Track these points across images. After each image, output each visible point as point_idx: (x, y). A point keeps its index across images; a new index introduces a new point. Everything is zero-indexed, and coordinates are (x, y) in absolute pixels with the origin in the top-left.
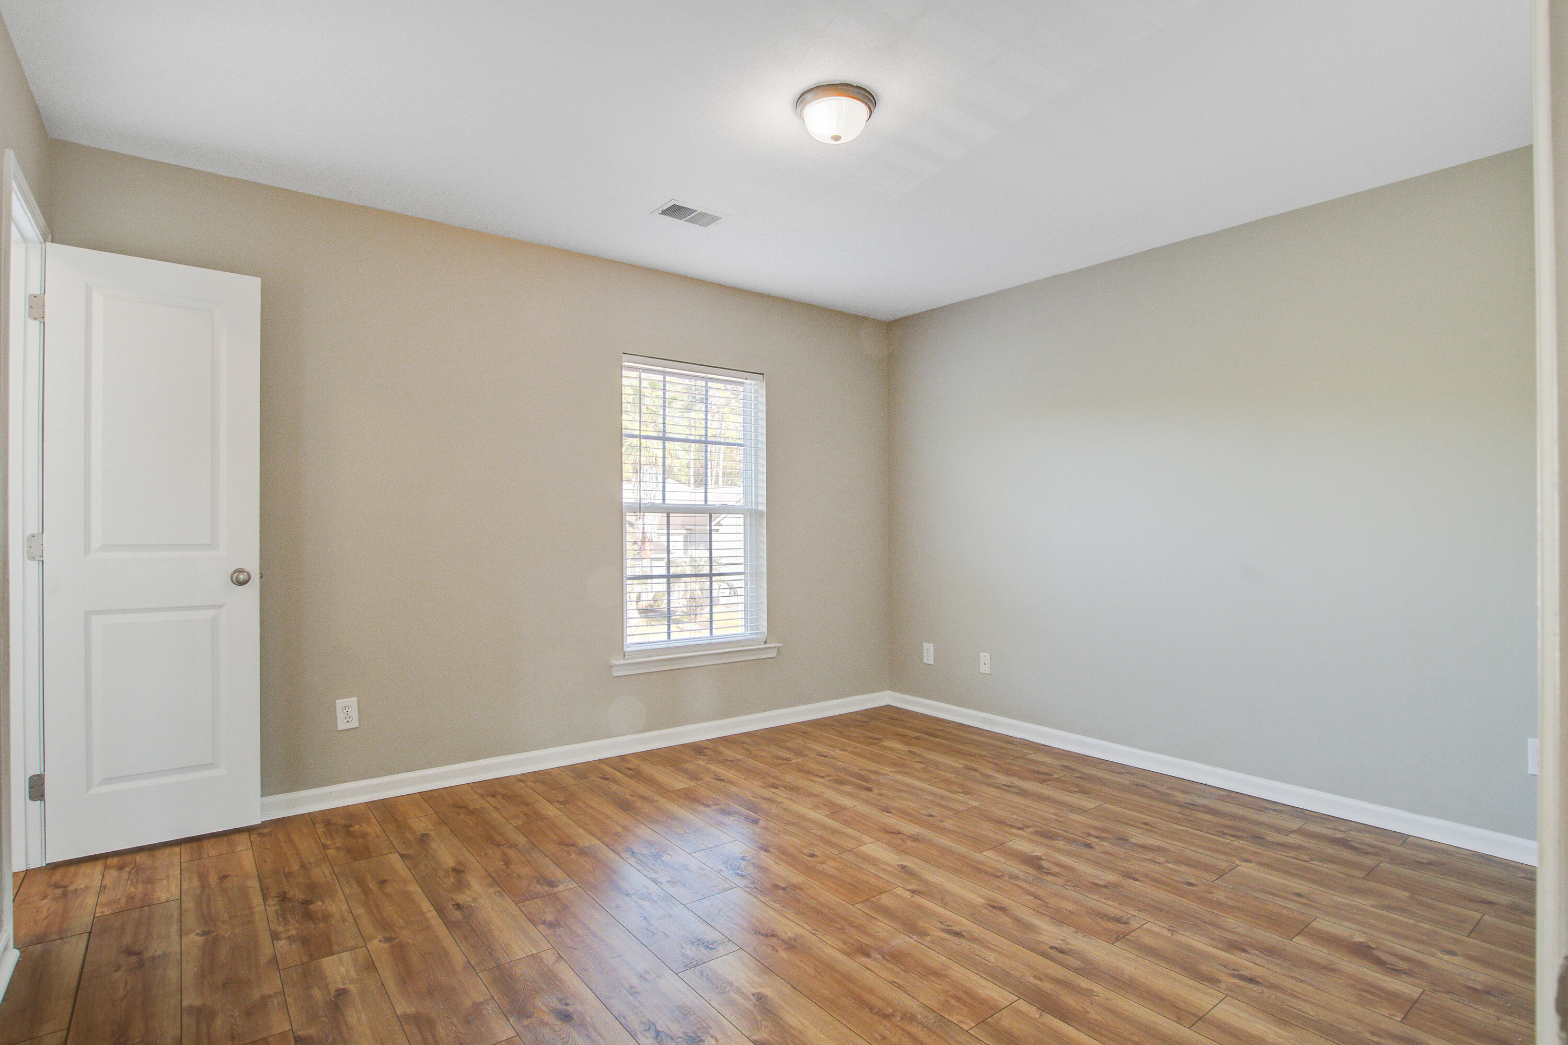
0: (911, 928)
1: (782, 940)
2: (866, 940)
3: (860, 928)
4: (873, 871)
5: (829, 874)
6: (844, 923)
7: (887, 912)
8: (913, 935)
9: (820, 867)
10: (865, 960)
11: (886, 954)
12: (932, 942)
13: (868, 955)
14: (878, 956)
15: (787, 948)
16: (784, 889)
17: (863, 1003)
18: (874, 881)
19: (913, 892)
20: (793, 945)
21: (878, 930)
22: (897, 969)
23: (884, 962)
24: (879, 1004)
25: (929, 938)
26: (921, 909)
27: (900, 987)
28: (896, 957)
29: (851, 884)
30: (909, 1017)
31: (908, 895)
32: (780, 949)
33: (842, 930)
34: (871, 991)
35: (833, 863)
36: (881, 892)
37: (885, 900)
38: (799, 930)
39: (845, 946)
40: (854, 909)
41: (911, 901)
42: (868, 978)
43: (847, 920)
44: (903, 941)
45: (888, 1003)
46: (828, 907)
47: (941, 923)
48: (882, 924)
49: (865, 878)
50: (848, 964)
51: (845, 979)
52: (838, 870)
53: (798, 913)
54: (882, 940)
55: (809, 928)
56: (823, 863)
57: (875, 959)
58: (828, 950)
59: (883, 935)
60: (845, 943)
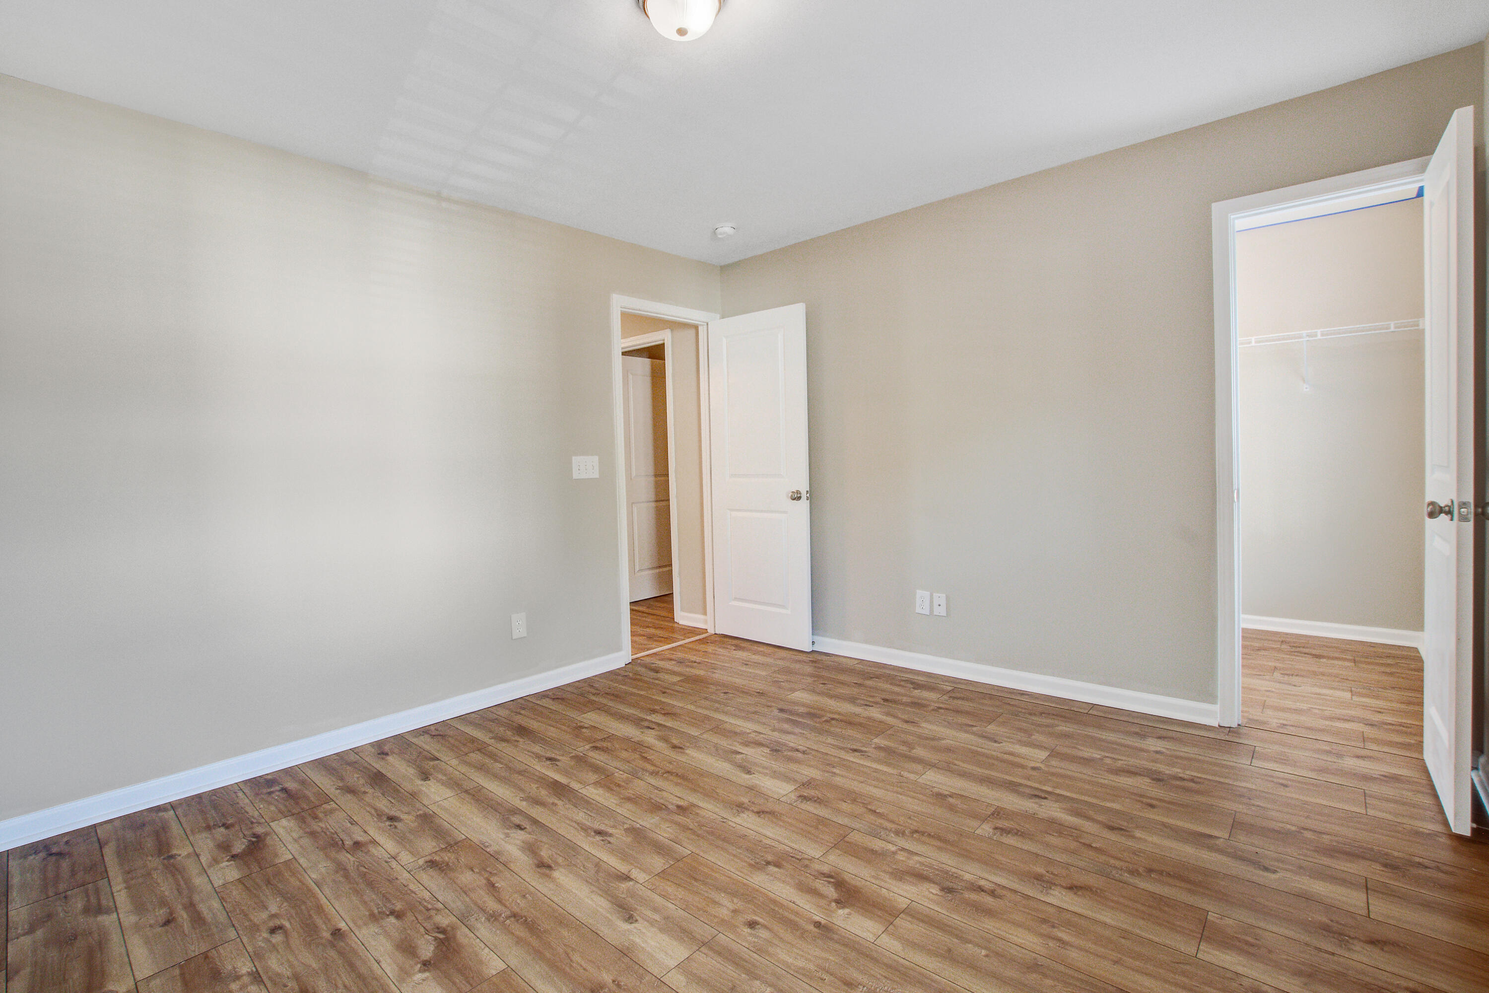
0: (637, 833)
1: (749, 810)
2: (679, 818)
3: (686, 828)
4: (670, 905)
5: (725, 892)
6: (700, 832)
7: (660, 849)
8: (638, 828)
9: (739, 904)
10: (681, 803)
11: (664, 809)
12: (624, 823)
13: (679, 807)
14: (670, 807)
15: (743, 804)
16: (768, 863)
17: (683, 777)
18: (670, 889)
19: (627, 878)
20: (739, 807)
21: (668, 829)
22: (658, 800)
23: (666, 803)
24: (671, 778)
25: (626, 826)
26: (624, 857)
27: (657, 788)
28: (657, 808)
29: (696, 880)
30: (653, 774)
31: (635, 873)
32: (749, 804)
33: (701, 825)
34: (677, 784)
35: (724, 913)
36: (663, 875)
37: (658, 863)
38: (738, 820)
39: (697, 811)
40: (691, 847)
41: (632, 864)
42: (677, 791)
43: (698, 836)
44: (647, 821)
45: (667, 779)
46: (717, 847)
47: (609, 843)
48: (665, 835)
49: (681, 893)
50: (694, 799)
51: (695, 788)
52: (715, 903)
53: (744, 837)
54: (667, 820)
55: (730, 823)
56: (735, 911)
57: (672, 804)
58: (710, 807)
59: (664, 826)
60: (697, 814)
